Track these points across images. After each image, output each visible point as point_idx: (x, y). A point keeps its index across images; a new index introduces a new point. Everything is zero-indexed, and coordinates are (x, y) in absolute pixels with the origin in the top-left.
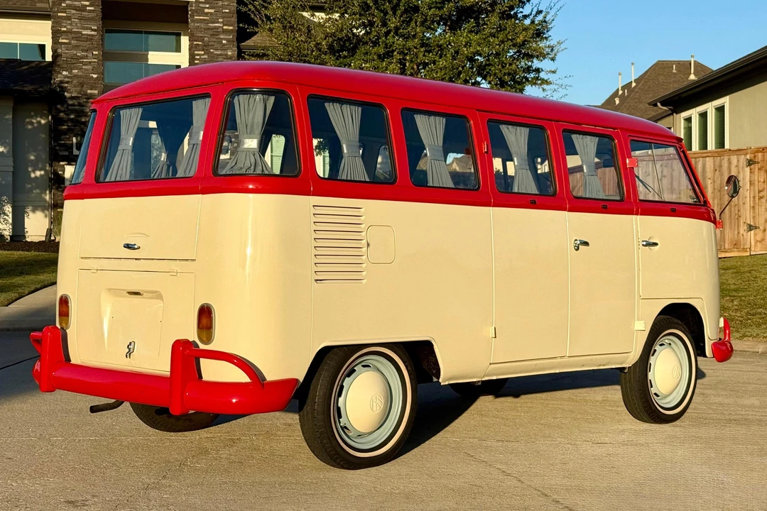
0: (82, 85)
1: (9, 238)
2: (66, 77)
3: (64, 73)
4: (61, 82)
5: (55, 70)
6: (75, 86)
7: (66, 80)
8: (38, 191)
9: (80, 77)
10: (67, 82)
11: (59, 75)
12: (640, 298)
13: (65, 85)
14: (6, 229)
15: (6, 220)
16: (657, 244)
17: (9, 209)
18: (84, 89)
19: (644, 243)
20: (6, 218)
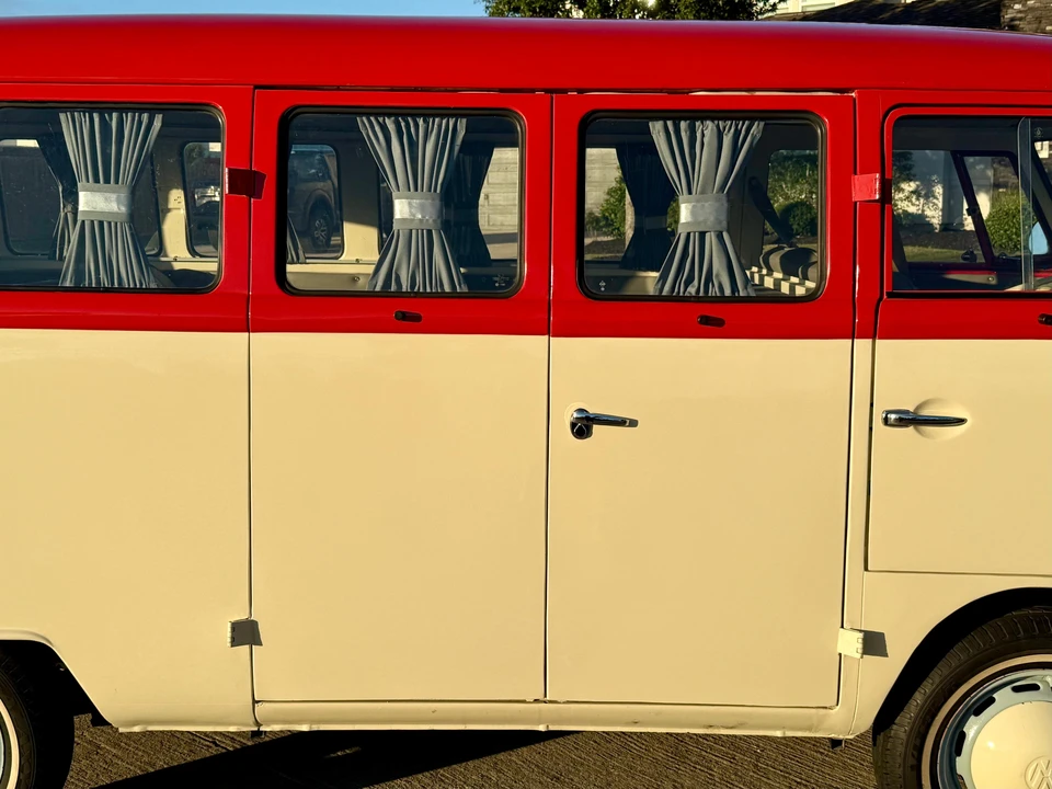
0: (1039, 20)
1: (938, 227)
2: (1020, 12)
3: (1017, 7)
4: (1013, 19)
5: (1004, 6)
6: (1029, 23)
7: (1019, 15)
8: (982, 166)
9: (1037, 9)
10: (1020, 19)
11: (1010, 11)
12: (866, 569)
13: (1017, 22)
14: (934, 215)
15: (935, 204)
16: (961, 421)
17: (939, 190)
18: (1042, 25)
19: (893, 417)
20: (935, 201)
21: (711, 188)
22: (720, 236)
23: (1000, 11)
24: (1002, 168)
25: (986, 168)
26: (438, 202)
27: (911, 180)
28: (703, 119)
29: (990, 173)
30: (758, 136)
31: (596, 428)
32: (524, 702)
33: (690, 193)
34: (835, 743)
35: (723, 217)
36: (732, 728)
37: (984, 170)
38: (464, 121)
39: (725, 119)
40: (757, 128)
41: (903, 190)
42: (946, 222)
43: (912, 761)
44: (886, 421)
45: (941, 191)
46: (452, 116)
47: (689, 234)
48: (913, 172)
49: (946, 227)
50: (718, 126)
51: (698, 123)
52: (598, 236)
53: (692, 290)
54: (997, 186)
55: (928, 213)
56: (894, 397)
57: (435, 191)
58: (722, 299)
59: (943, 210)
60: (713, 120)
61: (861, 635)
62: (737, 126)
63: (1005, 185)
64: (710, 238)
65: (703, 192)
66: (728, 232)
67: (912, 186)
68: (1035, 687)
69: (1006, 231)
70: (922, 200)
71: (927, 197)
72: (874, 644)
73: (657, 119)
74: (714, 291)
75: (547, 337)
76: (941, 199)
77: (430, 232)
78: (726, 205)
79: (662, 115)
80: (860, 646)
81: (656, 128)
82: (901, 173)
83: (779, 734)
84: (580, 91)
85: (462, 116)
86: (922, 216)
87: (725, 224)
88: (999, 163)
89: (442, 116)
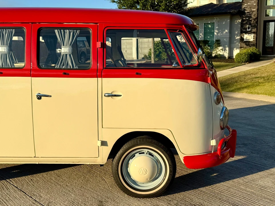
0: (251, 8)
1: (227, 57)
2: (246, 6)
3: (245, 5)
4: (244, 8)
5: (243, 4)
6: (248, 8)
7: (246, 7)
8: (238, 43)
9: (250, 5)
10: (246, 8)
11: (244, 6)
12: (102, 128)
13: (245, 8)
14: (226, 55)
15: (226, 52)
16: (121, 96)
17: (227, 49)
18: (251, 9)
19: (106, 95)
20: (226, 51)
21: (68, 44)
22: (70, 55)
23: (242, 6)
24: (242, 43)
25: (239, 43)
26: (8, 48)
27: (220, 46)
28: (66, 29)
29: (240, 44)
30: (79, 33)
31: (42, 97)
32: (32, 157)
33: (64, 45)
34: (101, 165)
35: (71, 51)
36: (78, 162)
37: (238, 44)
38: (14, 30)
39: (71, 29)
40: (78, 32)
41: (219, 49)
42: (229, 56)
43: (116, 169)
44: (105, 95)
45: (228, 49)
46: (11, 29)
47: (63, 55)
48: (220, 44)
49: (229, 57)
50: (69, 31)
51: (65, 30)
52: (147, 60)
53: (64, 67)
54: (241, 48)
55: (225, 54)
56: (107, 90)
57: (8, 45)
58: (70, 69)
59: (228, 53)
60: (68, 29)
61: (101, 142)
62: (74, 31)
63: (243, 47)
64: (68, 55)
65: (66, 45)
66: (72, 54)
67: (221, 48)
68: (144, 153)
69: (240, 58)
70: (223, 51)
71: (224, 50)
72: (104, 143)
73: (56, 29)
74: (69, 67)
75: (31, 77)
76: (228, 51)
77: (6, 54)
78: (71, 48)
79: (57, 28)
80: (100, 144)
81: (56, 31)
82: (218, 45)
83: (88, 163)
84: (39, 23)
85: (13, 29)
86: (223, 55)
87: (71, 52)
88: (242, 42)
89: (9, 29)
